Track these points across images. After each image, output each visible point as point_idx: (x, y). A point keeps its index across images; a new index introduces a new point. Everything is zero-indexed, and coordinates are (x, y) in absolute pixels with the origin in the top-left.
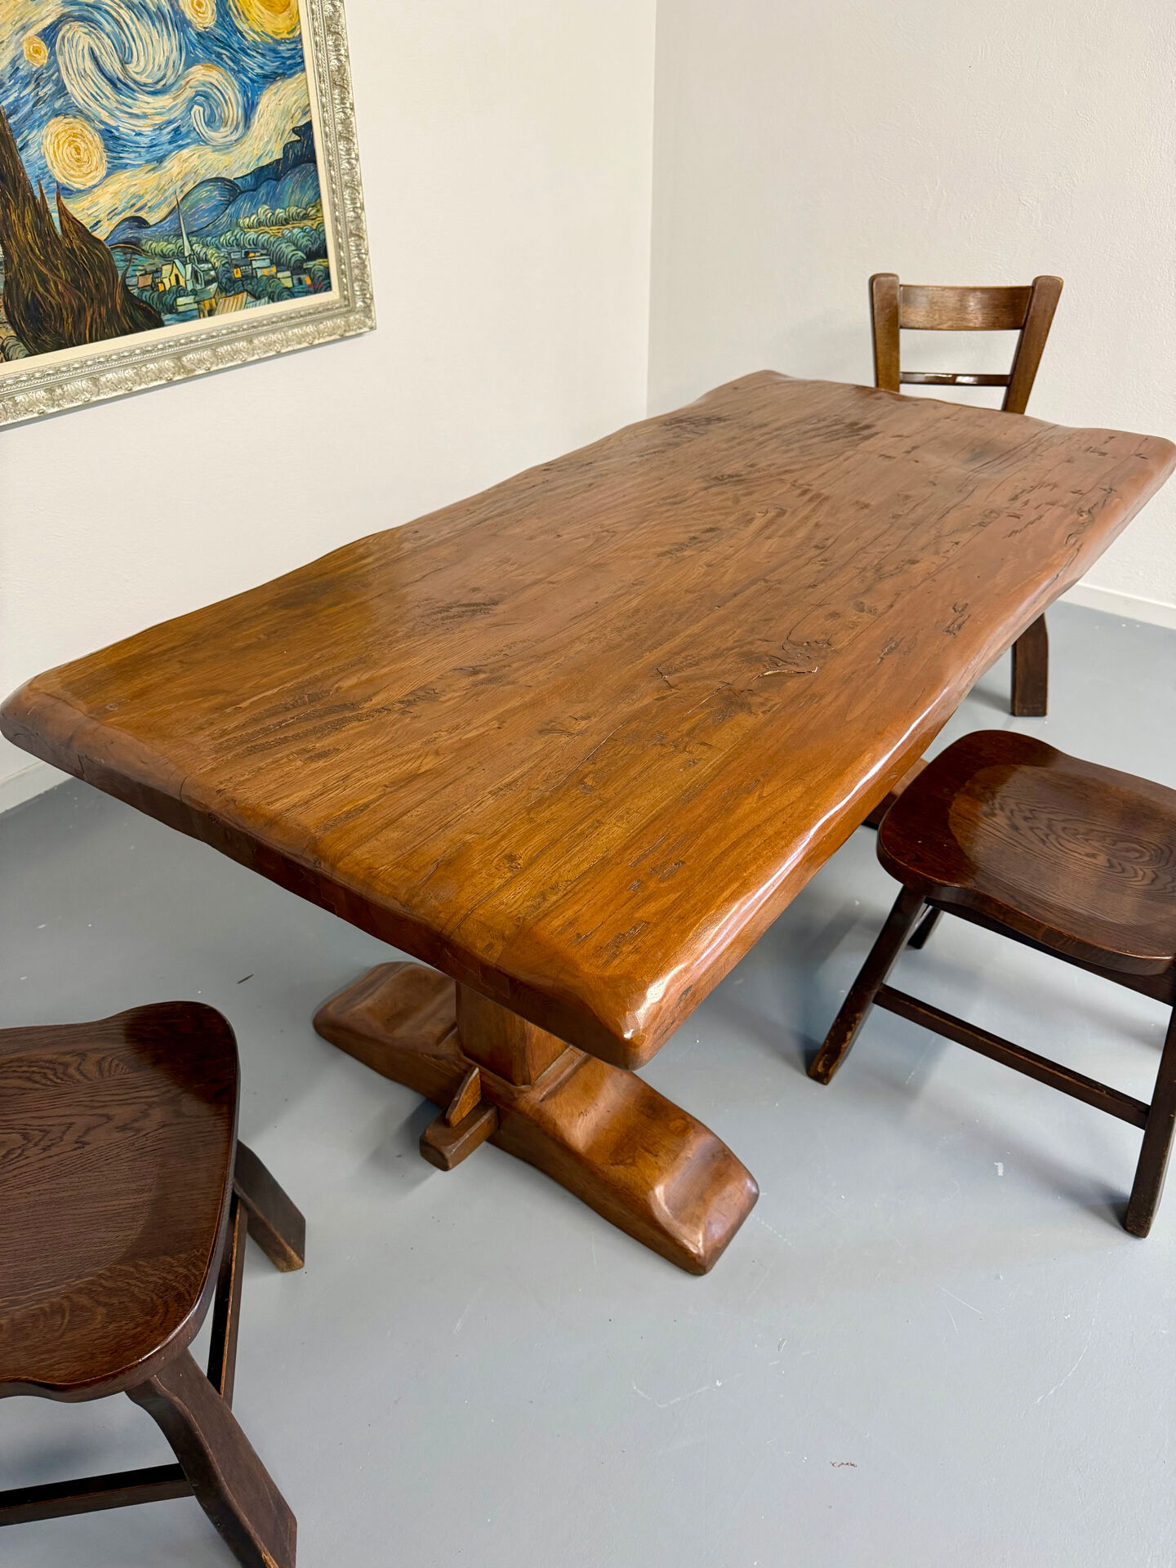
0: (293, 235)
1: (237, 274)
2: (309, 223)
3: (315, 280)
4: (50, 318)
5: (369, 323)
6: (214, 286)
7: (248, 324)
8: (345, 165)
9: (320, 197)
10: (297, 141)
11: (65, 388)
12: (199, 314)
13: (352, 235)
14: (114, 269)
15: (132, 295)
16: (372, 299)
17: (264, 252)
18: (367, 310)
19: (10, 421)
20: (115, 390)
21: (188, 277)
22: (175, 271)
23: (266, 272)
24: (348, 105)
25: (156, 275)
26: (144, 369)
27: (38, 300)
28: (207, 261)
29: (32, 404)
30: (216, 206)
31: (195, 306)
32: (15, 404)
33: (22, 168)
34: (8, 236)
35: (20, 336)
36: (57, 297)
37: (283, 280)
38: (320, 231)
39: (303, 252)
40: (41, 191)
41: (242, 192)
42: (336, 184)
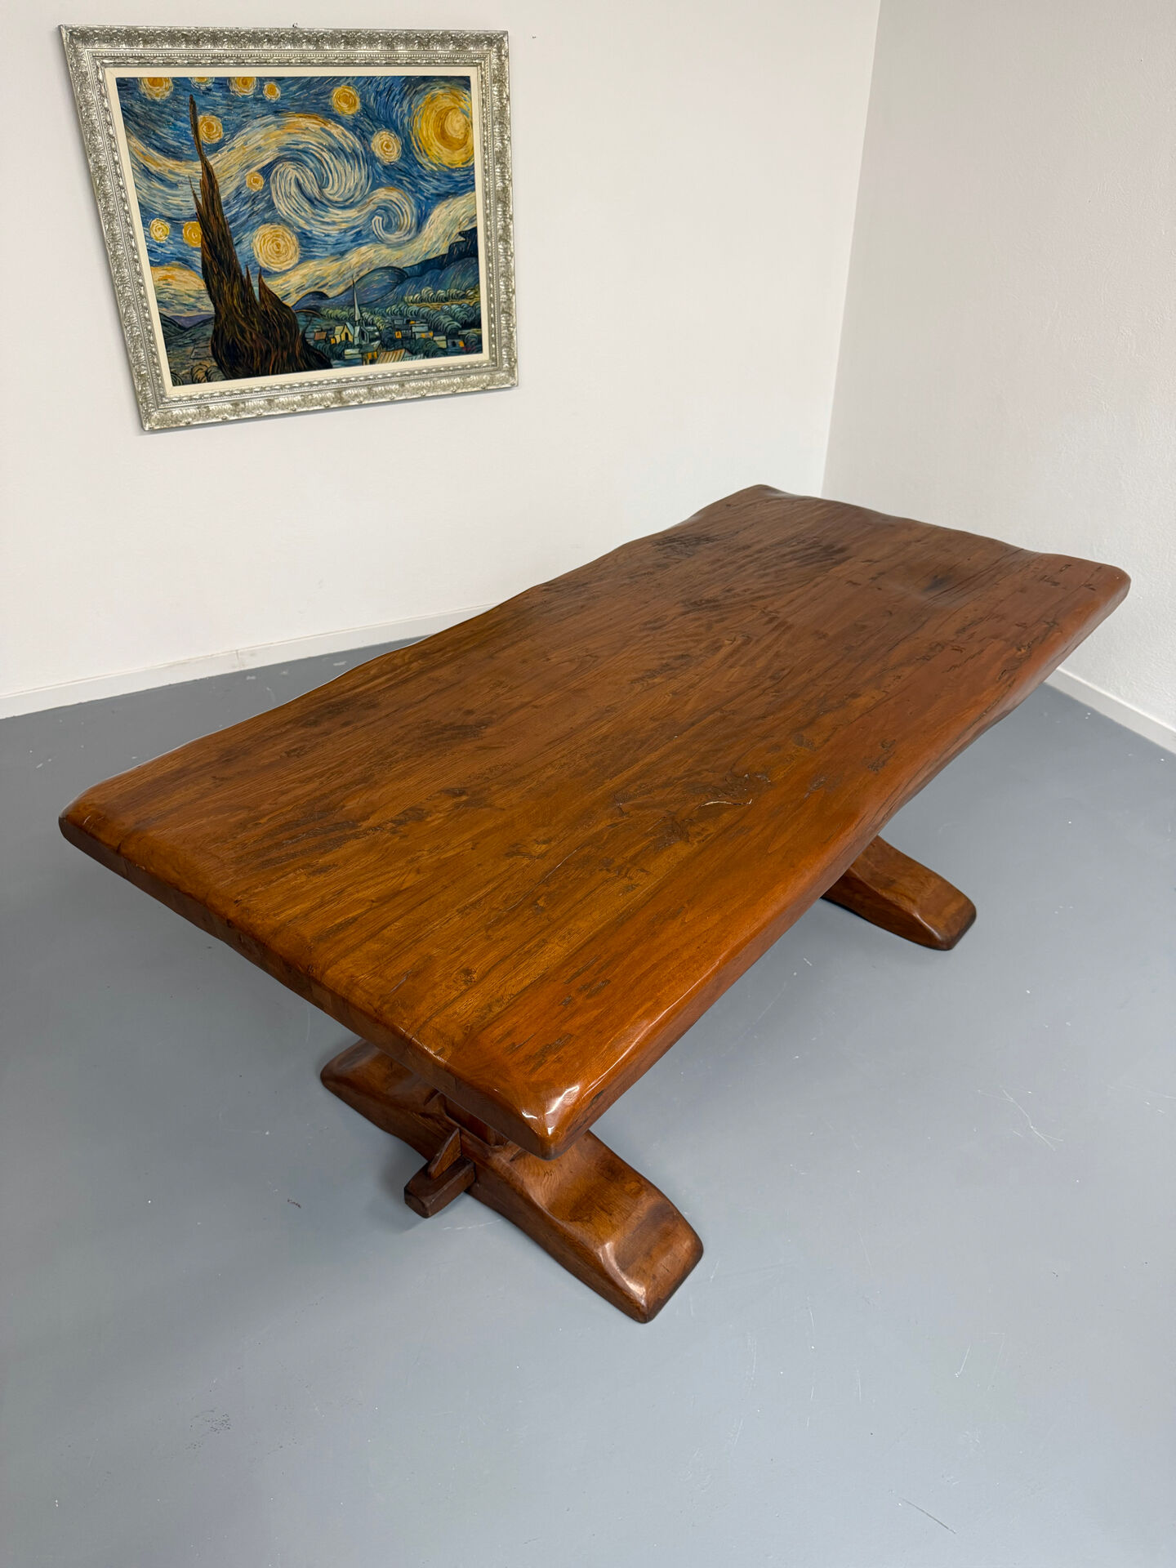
0: (451, 309)
1: (398, 335)
2: (467, 302)
3: (468, 344)
4: (244, 356)
5: (512, 381)
6: (377, 342)
7: (401, 372)
8: (502, 260)
9: (478, 282)
10: (463, 241)
11: (247, 404)
12: (362, 361)
13: (504, 312)
14: (297, 326)
15: (309, 345)
16: (516, 361)
17: (424, 321)
18: (511, 371)
19: (200, 422)
20: (283, 409)
21: (356, 335)
22: (346, 330)
23: (423, 335)
24: (508, 216)
25: (329, 332)
26: (310, 397)
27: (237, 345)
28: (373, 325)
29: (220, 412)
30: (386, 287)
31: (360, 356)
32: (209, 411)
33: (236, 257)
34: (220, 300)
35: (220, 366)
36: (250, 342)
37: (438, 343)
38: (476, 308)
39: (459, 322)
40: (248, 272)
41: (408, 277)
42: (493, 274)
